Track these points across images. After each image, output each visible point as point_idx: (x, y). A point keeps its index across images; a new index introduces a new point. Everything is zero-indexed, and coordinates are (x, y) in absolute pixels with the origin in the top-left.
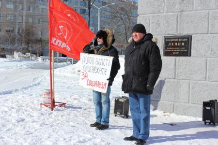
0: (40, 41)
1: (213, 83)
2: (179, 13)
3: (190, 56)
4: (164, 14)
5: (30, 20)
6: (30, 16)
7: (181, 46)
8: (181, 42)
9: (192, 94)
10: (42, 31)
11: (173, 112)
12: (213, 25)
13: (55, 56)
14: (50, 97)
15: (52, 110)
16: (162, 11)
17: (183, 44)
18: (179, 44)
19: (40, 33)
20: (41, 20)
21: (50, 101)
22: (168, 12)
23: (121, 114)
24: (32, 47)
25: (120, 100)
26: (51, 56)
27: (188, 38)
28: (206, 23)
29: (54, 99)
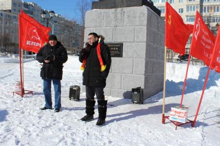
0: (14, 44)
1: (138, 75)
2: (114, 28)
3: (122, 57)
4: (104, 28)
5: (7, 31)
6: (7, 28)
7: (116, 50)
8: (116, 47)
9: (123, 83)
10: (15, 38)
11: (110, 95)
12: (138, 37)
13: (24, 54)
14: (20, 87)
15: (22, 97)
16: (102, 26)
17: (117, 49)
18: (114, 49)
19: (13, 39)
20: (14, 31)
21: (20, 90)
22: (106, 27)
23: (74, 98)
24: (8, 48)
25: (74, 88)
26: (21, 54)
27: (121, 45)
28: (133, 35)
29: (23, 89)
